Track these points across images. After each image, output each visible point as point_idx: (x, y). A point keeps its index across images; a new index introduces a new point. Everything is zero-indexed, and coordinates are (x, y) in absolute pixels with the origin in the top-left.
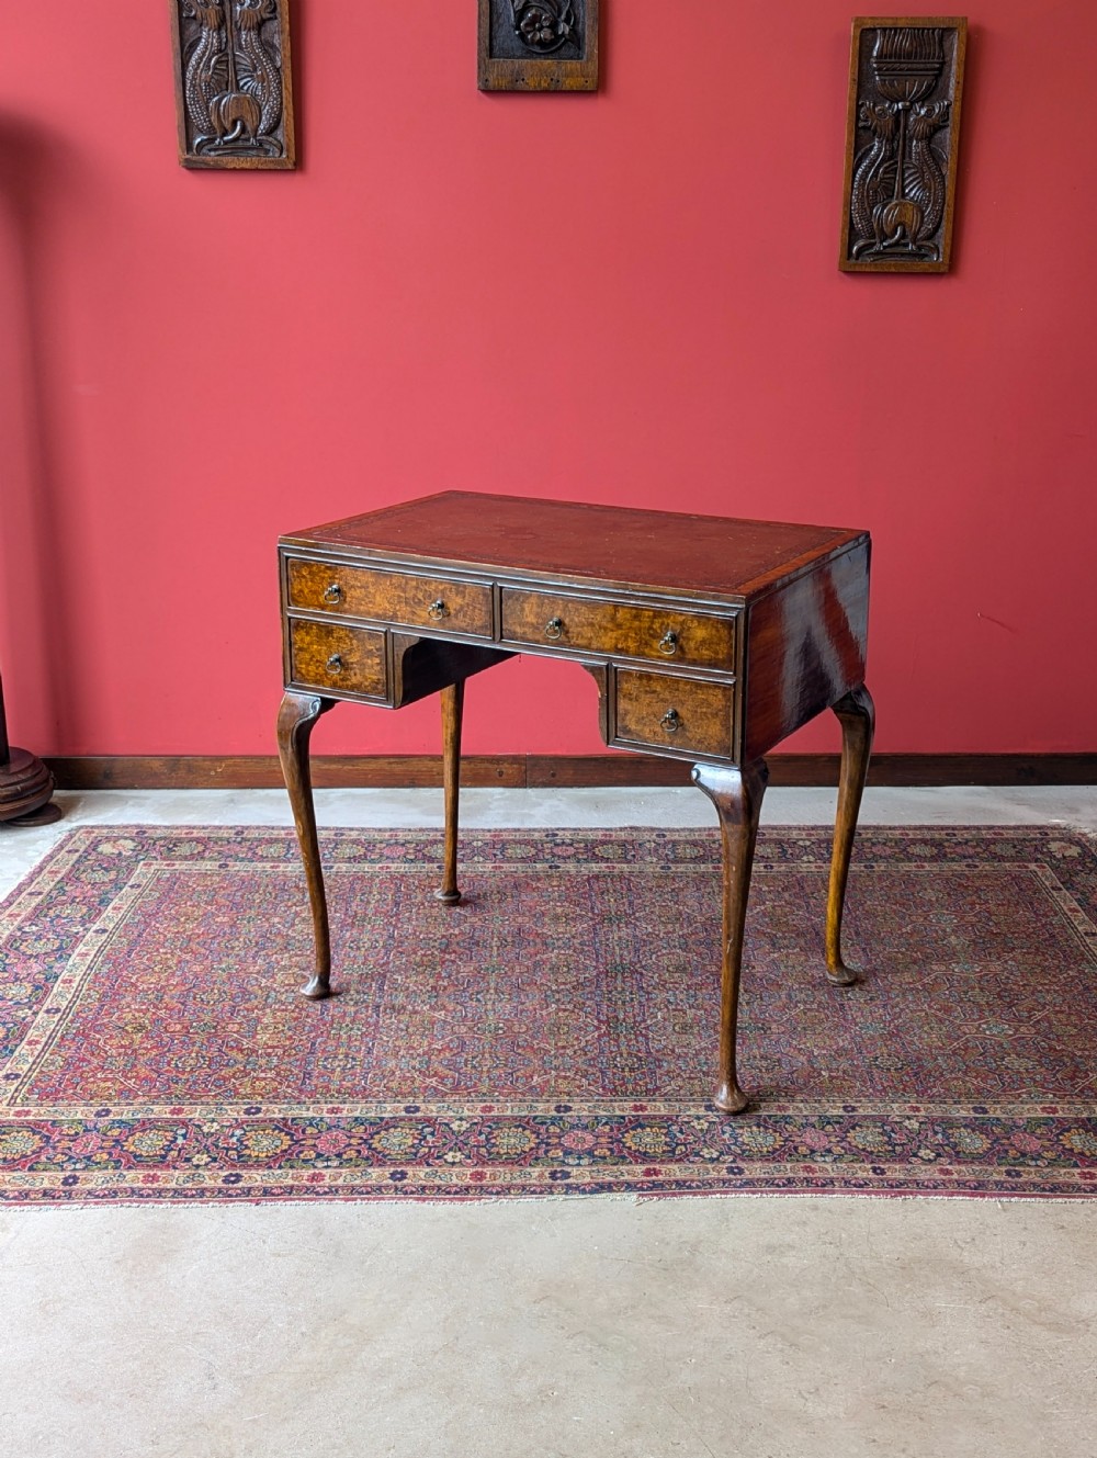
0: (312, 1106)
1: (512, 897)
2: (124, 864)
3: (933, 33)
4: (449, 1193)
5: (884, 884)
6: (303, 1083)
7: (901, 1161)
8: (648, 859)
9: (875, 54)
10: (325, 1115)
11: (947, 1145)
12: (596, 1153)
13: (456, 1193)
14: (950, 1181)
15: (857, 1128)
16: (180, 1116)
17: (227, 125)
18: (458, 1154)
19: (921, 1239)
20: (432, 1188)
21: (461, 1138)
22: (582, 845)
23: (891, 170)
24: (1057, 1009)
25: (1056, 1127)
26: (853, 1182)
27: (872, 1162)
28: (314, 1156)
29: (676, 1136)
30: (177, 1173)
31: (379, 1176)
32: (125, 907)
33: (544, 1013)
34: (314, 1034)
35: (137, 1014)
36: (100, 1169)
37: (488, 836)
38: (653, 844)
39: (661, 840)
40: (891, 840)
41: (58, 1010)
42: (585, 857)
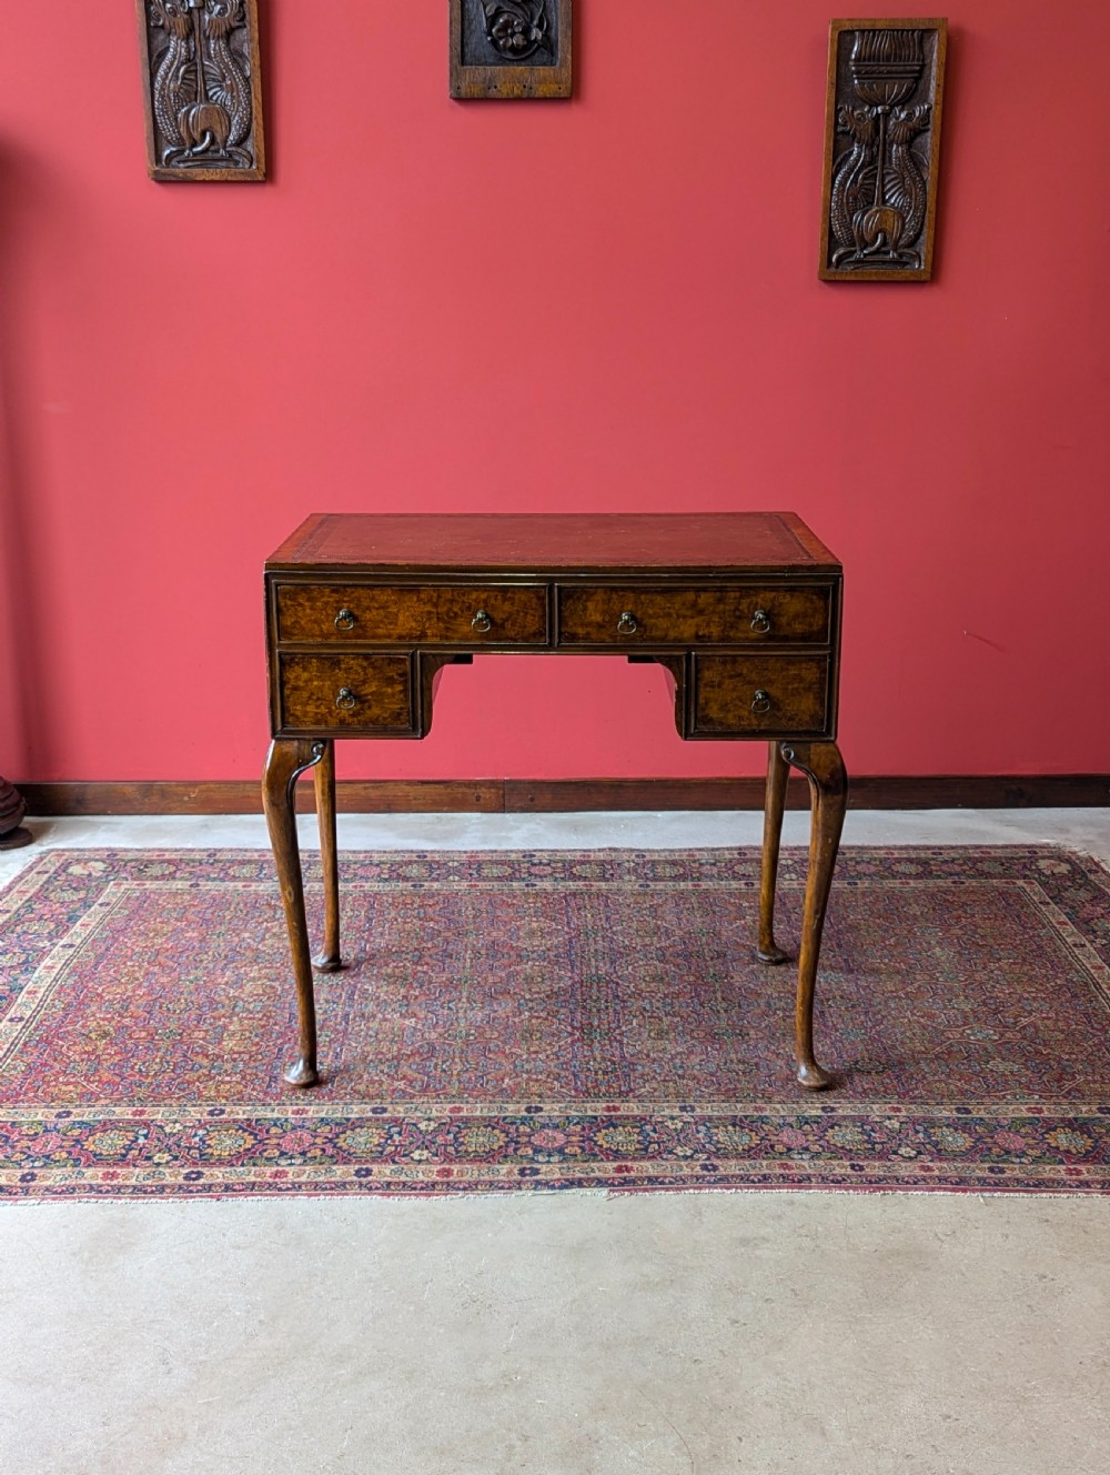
0: (277, 1108)
1: (487, 912)
2: (94, 884)
3: (912, 34)
4: (415, 1189)
5: (868, 900)
6: (269, 1086)
7: (880, 1158)
8: (627, 878)
9: (853, 56)
10: (290, 1115)
11: (929, 1143)
12: (566, 1151)
13: (422, 1188)
14: (931, 1177)
15: (836, 1128)
16: (143, 1117)
17: (196, 136)
18: (425, 1152)
19: (900, 1232)
20: (398, 1183)
21: (429, 1137)
22: (560, 865)
23: (871, 176)
24: (1044, 1015)
25: (1042, 1127)
26: (831, 1178)
27: (851, 1159)
28: (278, 1153)
29: (648, 1135)
30: (137, 1170)
31: (343, 1173)
32: (93, 924)
33: (517, 1020)
34: (281, 1041)
35: (102, 1023)
36: (58, 1167)
37: (464, 857)
38: (632, 864)
39: (640, 861)
40: (875, 859)
41: (21, 1019)
42: (562, 875)
